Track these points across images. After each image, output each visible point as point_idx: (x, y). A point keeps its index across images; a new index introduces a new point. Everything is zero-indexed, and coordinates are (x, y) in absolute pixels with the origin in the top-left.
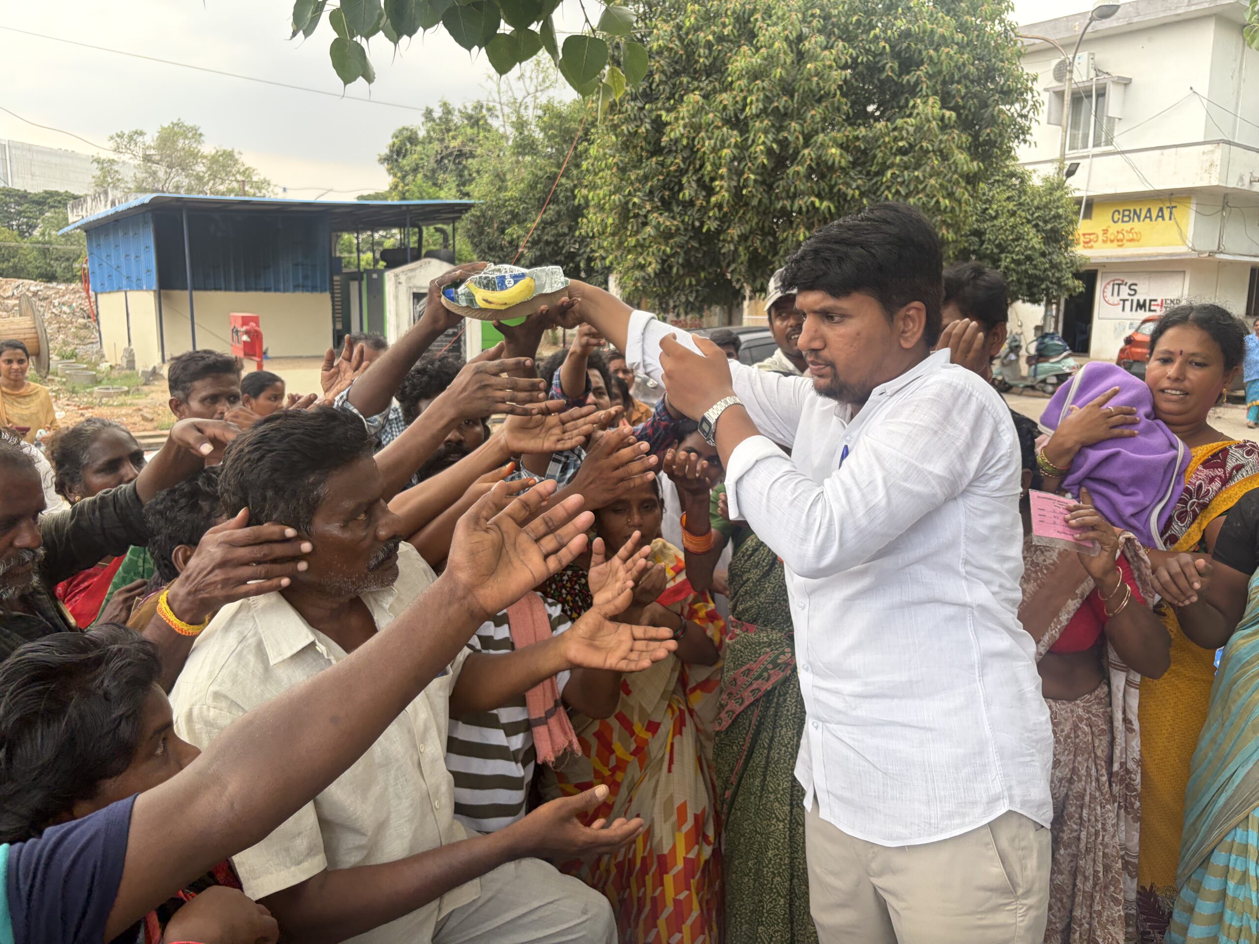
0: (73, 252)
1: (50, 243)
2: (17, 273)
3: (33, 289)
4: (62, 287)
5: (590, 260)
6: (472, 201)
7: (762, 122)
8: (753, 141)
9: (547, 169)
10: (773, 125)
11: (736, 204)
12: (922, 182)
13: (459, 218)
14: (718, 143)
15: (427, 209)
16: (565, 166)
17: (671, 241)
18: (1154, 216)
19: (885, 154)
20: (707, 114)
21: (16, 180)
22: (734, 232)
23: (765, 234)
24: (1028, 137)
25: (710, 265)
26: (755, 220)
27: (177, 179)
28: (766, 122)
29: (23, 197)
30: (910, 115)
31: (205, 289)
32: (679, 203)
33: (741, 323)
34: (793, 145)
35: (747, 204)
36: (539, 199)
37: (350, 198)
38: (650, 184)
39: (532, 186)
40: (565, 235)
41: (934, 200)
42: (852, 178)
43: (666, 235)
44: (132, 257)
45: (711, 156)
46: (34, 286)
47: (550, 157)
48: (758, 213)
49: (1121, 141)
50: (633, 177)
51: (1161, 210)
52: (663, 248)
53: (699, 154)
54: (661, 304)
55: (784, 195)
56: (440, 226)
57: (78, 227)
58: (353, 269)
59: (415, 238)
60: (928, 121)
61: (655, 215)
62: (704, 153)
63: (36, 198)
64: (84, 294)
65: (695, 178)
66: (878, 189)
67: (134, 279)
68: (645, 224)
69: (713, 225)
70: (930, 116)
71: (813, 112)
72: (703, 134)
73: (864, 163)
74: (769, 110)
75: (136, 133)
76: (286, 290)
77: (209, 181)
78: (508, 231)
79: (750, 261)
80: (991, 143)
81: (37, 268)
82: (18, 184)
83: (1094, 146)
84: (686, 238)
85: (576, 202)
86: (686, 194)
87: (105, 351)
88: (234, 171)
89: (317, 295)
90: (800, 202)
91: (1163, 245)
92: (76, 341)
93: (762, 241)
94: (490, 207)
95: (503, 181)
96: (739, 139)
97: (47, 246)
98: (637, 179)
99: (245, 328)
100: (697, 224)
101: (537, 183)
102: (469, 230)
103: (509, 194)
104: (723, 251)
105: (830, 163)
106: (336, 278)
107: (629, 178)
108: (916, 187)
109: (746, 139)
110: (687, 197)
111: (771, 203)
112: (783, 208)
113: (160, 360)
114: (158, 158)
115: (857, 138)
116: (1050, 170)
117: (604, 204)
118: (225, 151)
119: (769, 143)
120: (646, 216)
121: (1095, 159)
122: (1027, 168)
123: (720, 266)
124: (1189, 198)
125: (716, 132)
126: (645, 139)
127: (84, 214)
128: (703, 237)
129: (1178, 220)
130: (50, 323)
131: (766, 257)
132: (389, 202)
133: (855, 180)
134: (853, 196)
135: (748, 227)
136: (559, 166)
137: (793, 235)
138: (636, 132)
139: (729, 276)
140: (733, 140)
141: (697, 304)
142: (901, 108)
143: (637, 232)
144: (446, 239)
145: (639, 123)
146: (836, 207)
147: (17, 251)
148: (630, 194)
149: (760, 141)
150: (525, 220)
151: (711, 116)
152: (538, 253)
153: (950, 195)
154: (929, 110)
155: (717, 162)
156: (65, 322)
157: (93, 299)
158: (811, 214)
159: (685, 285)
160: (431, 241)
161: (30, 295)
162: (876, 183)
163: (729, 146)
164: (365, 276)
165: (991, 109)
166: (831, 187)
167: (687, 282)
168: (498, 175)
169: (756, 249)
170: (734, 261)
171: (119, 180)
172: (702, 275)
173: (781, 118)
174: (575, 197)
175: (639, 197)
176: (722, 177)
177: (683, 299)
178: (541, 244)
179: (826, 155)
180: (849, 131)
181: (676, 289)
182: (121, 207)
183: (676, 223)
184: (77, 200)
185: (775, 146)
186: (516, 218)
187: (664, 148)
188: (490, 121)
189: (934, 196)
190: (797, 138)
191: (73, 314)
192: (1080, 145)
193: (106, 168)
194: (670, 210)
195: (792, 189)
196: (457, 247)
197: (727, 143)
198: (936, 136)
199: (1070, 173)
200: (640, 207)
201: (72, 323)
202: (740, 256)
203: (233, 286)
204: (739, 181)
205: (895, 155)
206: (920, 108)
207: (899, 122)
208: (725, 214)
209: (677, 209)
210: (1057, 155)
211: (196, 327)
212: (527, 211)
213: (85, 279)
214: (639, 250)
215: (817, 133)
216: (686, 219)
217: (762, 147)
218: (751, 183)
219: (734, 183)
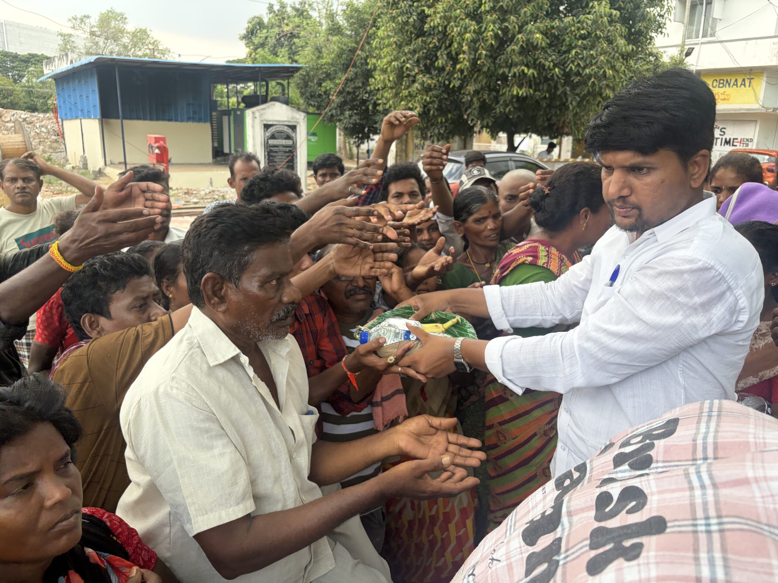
0: (48, 93)
1: (33, 87)
2: (13, 106)
3: (23, 116)
4: (41, 115)
5: (375, 105)
6: (301, 65)
7: (491, 16)
8: (486, 28)
9: (349, 44)
10: (499, 18)
11: (472, 70)
12: (594, 58)
13: (292, 76)
14: (463, 30)
15: (272, 70)
16: (361, 43)
17: (430, 93)
18: (739, 84)
19: (571, 38)
20: (455, 10)
21: (10, 46)
22: (471, 88)
23: (491, 90)
24: (664, 30)
25: (455, 110)
26: (484, 81)
27: (111, 47)
28: (494, 16)
29: (15, 57)
30: (589, 13)
31: (131, 119)
32: (435, 68)
33: (471, 148)
34: (511, 32)
35: (479, 70)
36: (344, 64)
37: (221, 62)
38: (417, 55)
39: (339, 56)
40: (359, 88)
41: (603, 70)
42: (548, 54)
43: (427, 89)
44: (84, 97)
45: (458, 38)
46: (24, 114)
47: (351, 36)
48: (487, 76)
49: (721, 34)
50: (406, 51)
51: (744, 80)
52: (425, 97)
53: (450, 37)
54: (422, 134)
55: (504, 65)
56: (279, 81)
57: (50, 77)
58: (223, 108)
59: (264, 90)
60: (602, 17)
61: (421, 76)
62: (453, 36)
63: (24, 58)
64: (55, 120)
65: (445, 52)
66: (566, 62)
67: (86, 111)
68: (414, 82)
69: (457, 83)
70: (603, 13)
71: (525, 9)
72: (452, 23)
73: (556, 45)
74: (497, 8)
75: (85, 16)
76: (182, 121)
77: (131, 49)
78: (324, 84)
79: (480, 107)
80: (640, 33)
81: (25, 103)
82: (12, 49)
83: (703, 37)
84: (440, 92)
85: (369, 67)
86: (440, 63)
87: (69, 157)
88: (147, 42)
89: (201, 125)
90: (515, 70)
91: (744, 103)
92: (51, 151)
93: (489, 95)
94: (312, 69)
95: (320, 52)
96: (476, 27)
97: (31, 89)
98: (409, 52)
99: (157, 145)
100: (447, 82)
101: (342, 54)
102: (299, 84)
103: (324, 61)
104: (463, 100)
105: (535, 44)
106: (214, 114)
107: (404, 51)
108: (591, 61)
109: (481, 27)
110: (440, 65)
111: (496, 70)
112: (504, 73)
113: (103, 164)
114: (99, 33)
115: (553, 27)
116: (675, 52)
117: (387, 68)
118: (141, 29)
119: (496, 30)
120: (414, 77)
121: (703, 46)
122: (660, 50)
123: (461, 111)
124: (762, 73)
125: (461, 22)
126: (413, 26)
127: (53, 68)
128: (450, 92)
129: (754, 87)
130: (34, 139)
131: (490, 105)
132: (246, 65)
133: (550, 56)
134: (549, 66)
135: (480, 86)
136: (357, 43)
137: (509, 91)
138: (407, 21)
139: (466, 117)
140: (472, 28)
141: (445, 135)
142: (583, 8)
143: (408, 87)
144: (283, 90)
145: (409, 15)
146: (538, 74)
147: (12, 92)
148: (404, 61)
149: (490, 29)
150: (334, 78)
151: (458, 11)
152: (343, 99)
153: (613, 68)
154: (602, 9)
155: (461, 42)
156: (44, 138)
157: (60, 124)
158: (521, 78)
159: (438, 122)
160: (273, 91)
161: (21, 120)
162: (565, 58)
163: (470, 32)
164: (232, 112)
165: (642, 10)
166: (535, 60)
167: (439, 120)
168: (317, 49)
169: (485, 100)
170: (470, 107)
171: (75, 47)
172: (449, 116)
173: (504, 13)
174: (367, 64)
175: (410, 64)
176: (464, 53)
177: (436, 131)
178: (344, 94)
179: (533, 38)
180: (548, 22)
181: (432, 125)
182: (77, 64)
183: (434, 82)
184: (49, 60)
185: (500, 32)
186: (329, 76)
187: (426, 32)
188: (311, 13)
189: (603, 68)
190: (514, 27)
191: (49, 133)
192: (694, 36)
193: (66, 38)
194: (431, 74)
195: (510, 61)
196: (290, 95)
197: (469, 29)
198: (606, 27)
199: (688, 54)
200: (411, 70)
201: (48, 139)
202: (473, 104)
203: (148, 118)
204: (475, 55)
205: (578, 40)
206: (597, 8)
207: (582, 17)
208: (465, 77)
209: (434, 73)
210: (680, 42)
211: (126, 143)
212: (336, 72)
213: (55, 111)
214: (409, 98)
215: (527, 24)
216: (440, 79)
217: (491, 33)
218: (483, 57)
219: (472, 57)
